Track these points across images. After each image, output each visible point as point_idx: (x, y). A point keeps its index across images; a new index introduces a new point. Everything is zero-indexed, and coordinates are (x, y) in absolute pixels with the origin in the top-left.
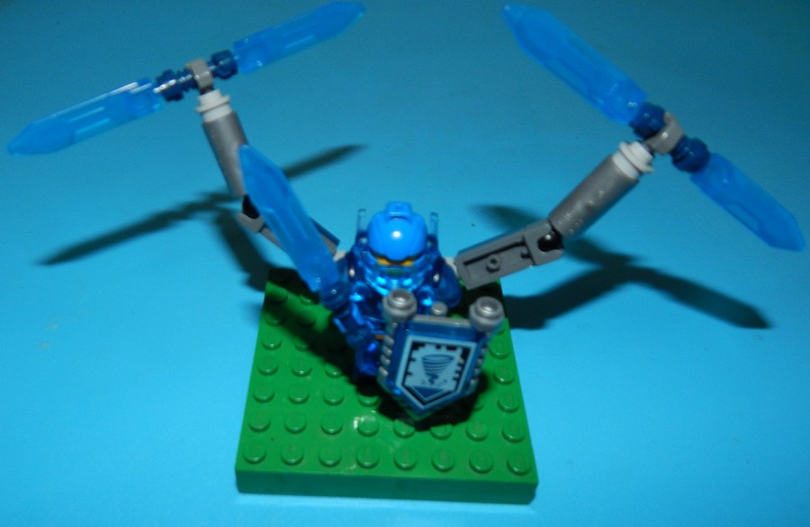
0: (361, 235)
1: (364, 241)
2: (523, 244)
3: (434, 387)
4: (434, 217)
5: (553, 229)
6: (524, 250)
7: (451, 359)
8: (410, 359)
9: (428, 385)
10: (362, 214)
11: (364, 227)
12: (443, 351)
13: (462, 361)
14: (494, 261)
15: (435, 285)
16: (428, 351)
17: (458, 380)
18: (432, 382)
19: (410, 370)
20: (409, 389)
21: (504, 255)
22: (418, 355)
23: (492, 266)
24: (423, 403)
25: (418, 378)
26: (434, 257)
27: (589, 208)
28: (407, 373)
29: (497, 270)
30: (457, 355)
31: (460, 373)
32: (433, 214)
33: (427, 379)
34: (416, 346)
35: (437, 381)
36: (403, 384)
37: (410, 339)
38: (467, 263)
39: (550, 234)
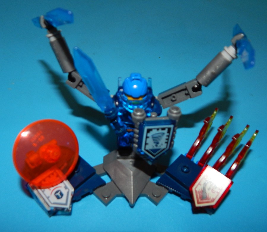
0: (120, 88)
1: (121, 90)
2: (186, 89)
3: (158, 148)
4: (150, 80)
5: (198, 83)
6: (186, 92)
7: (163, 134)
8: (147, 137)
9: (155, 148)
10: (120, 79)
11: (121, 85)
12: (160, 131)
13: (168, 134)
14: (174, 97)
15: (152, 107)
16: (154, 132)
17: (167, 143)
18: (156, 146)
19: (147, 142)
20: (147, 151)
21: (178, 94)
22: (150, 135)
23: (174, 99)
24: (154, 156)
25: (151, 145)
26: (151, 96)
27: (213, 74)
28: (146, 144)
29: (175, 101)
30: (166, 131)
31: (168, 139)
32: (149, 78)
33: (154, 145)
34: (149, 131)
35: (159, 145)
36: (145, 149)
37: (146, 128)
38: (163, 98)
39: (197, 85)
